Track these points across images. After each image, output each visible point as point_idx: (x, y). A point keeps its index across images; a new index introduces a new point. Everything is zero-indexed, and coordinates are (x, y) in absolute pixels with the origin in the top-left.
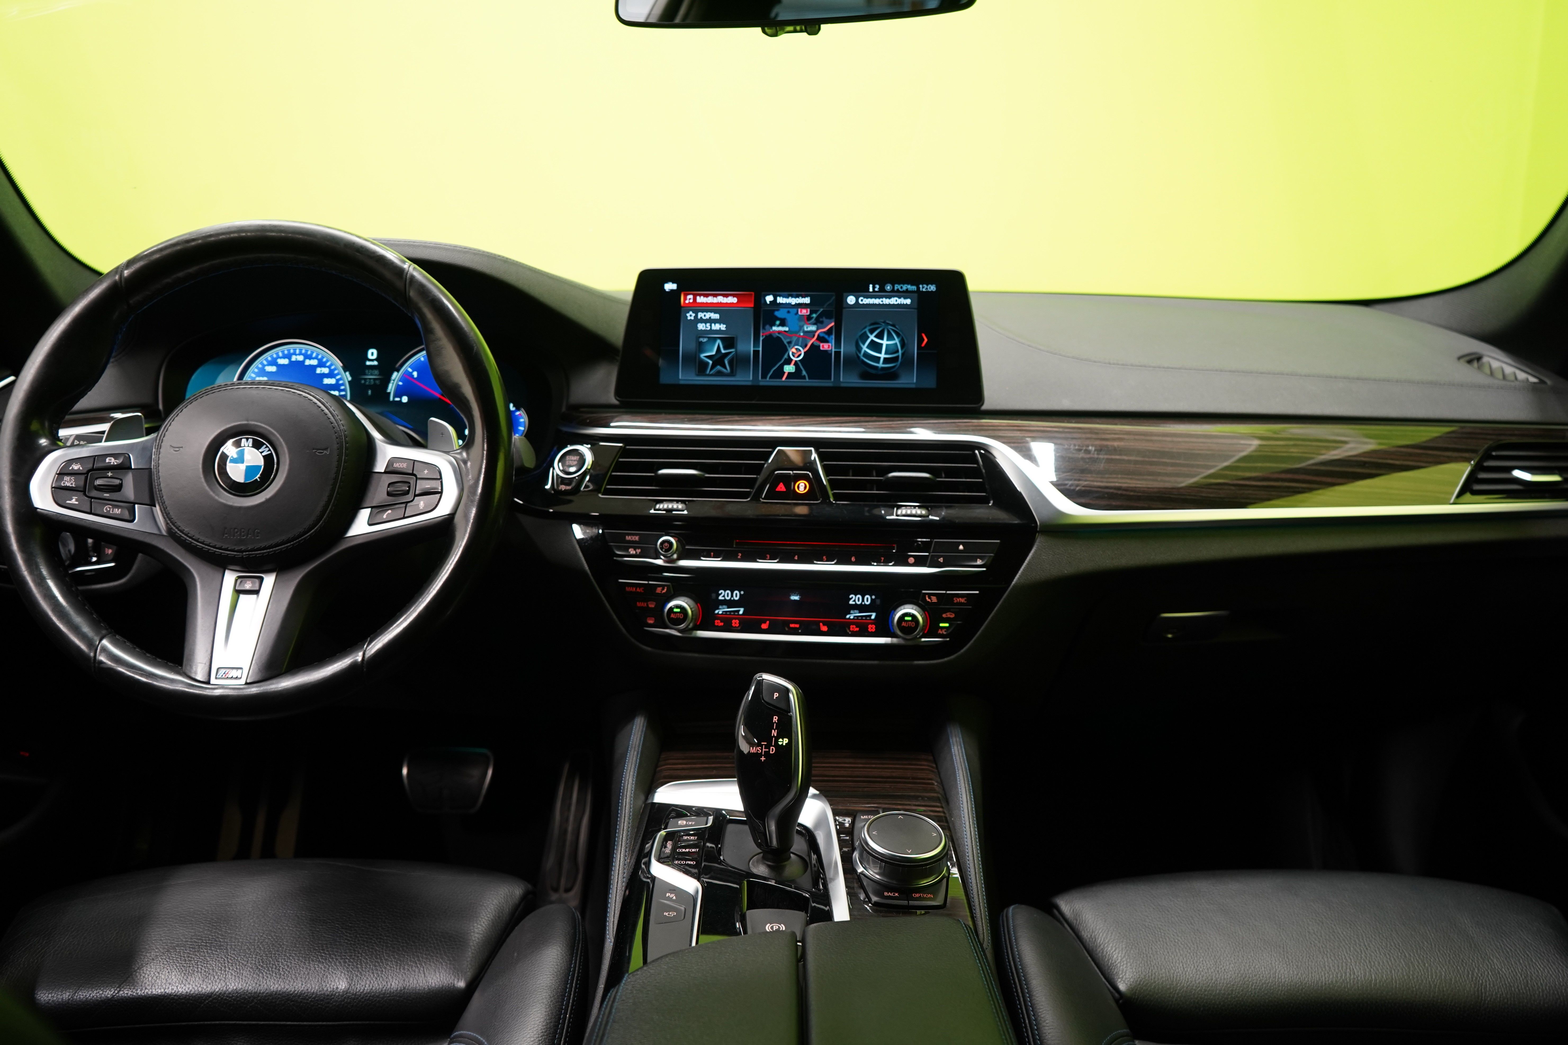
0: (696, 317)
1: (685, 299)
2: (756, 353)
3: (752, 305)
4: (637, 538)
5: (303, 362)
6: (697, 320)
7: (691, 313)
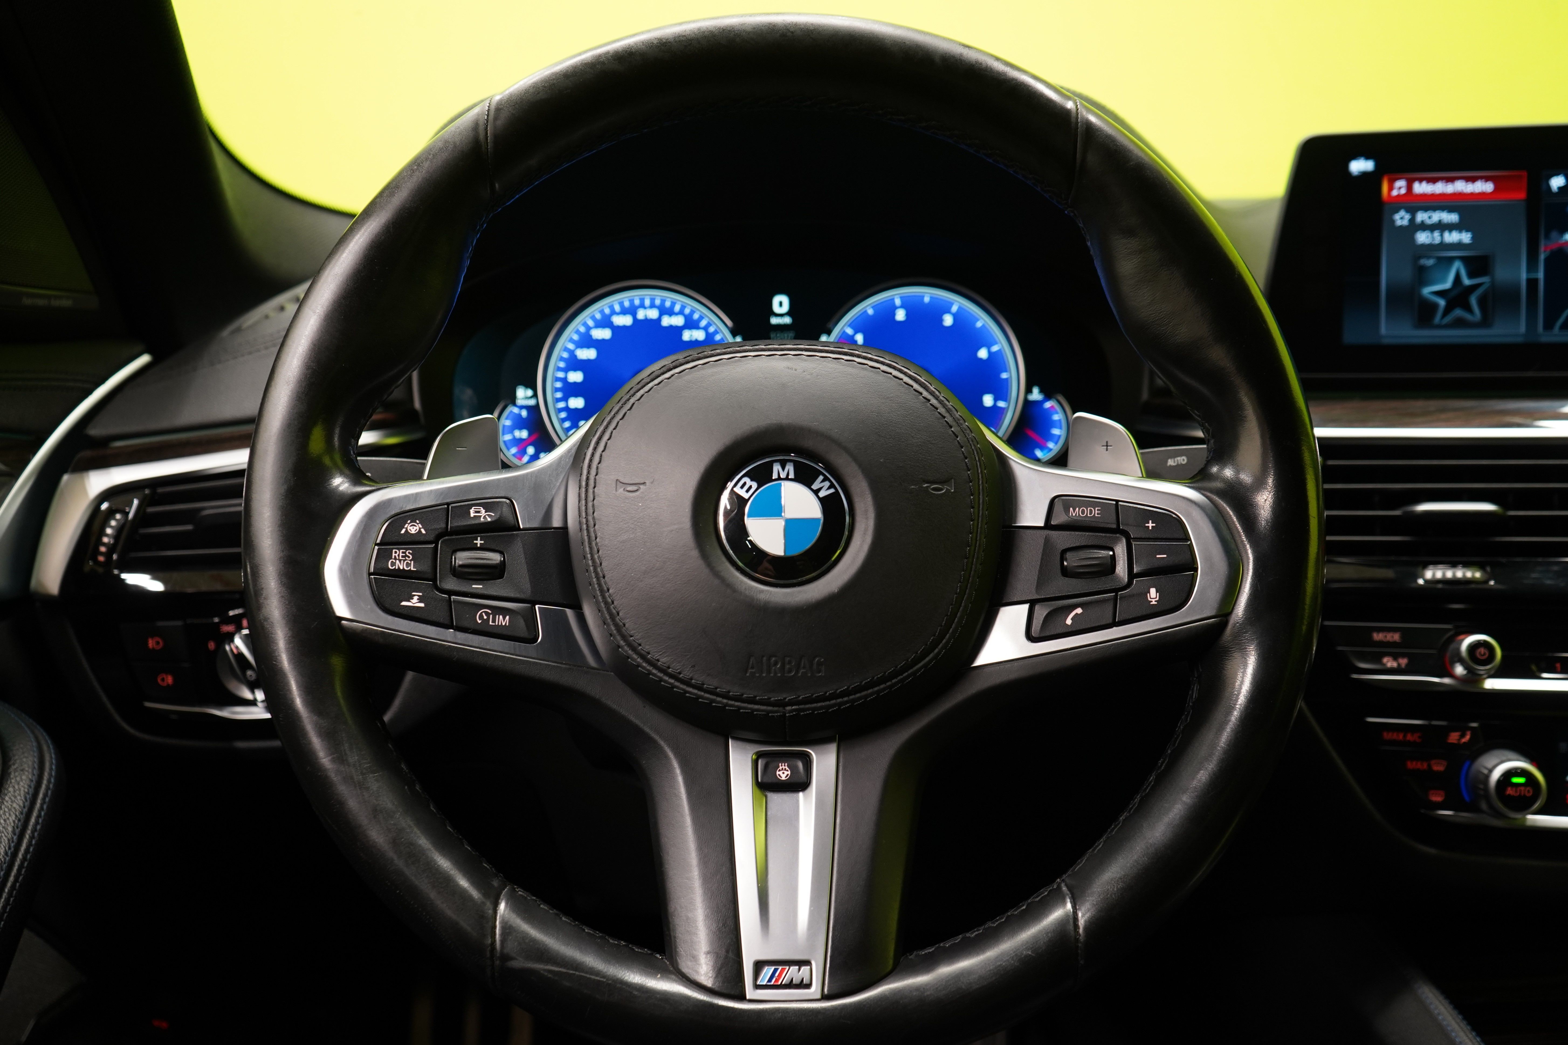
0: (1412, 220)
1: (1391, 188)
2: (1532, 283)
3: (1522, 195)
4: (1396, 637)
5: (659, 320)
6: (1415, 227)
7: (1402, 213)
